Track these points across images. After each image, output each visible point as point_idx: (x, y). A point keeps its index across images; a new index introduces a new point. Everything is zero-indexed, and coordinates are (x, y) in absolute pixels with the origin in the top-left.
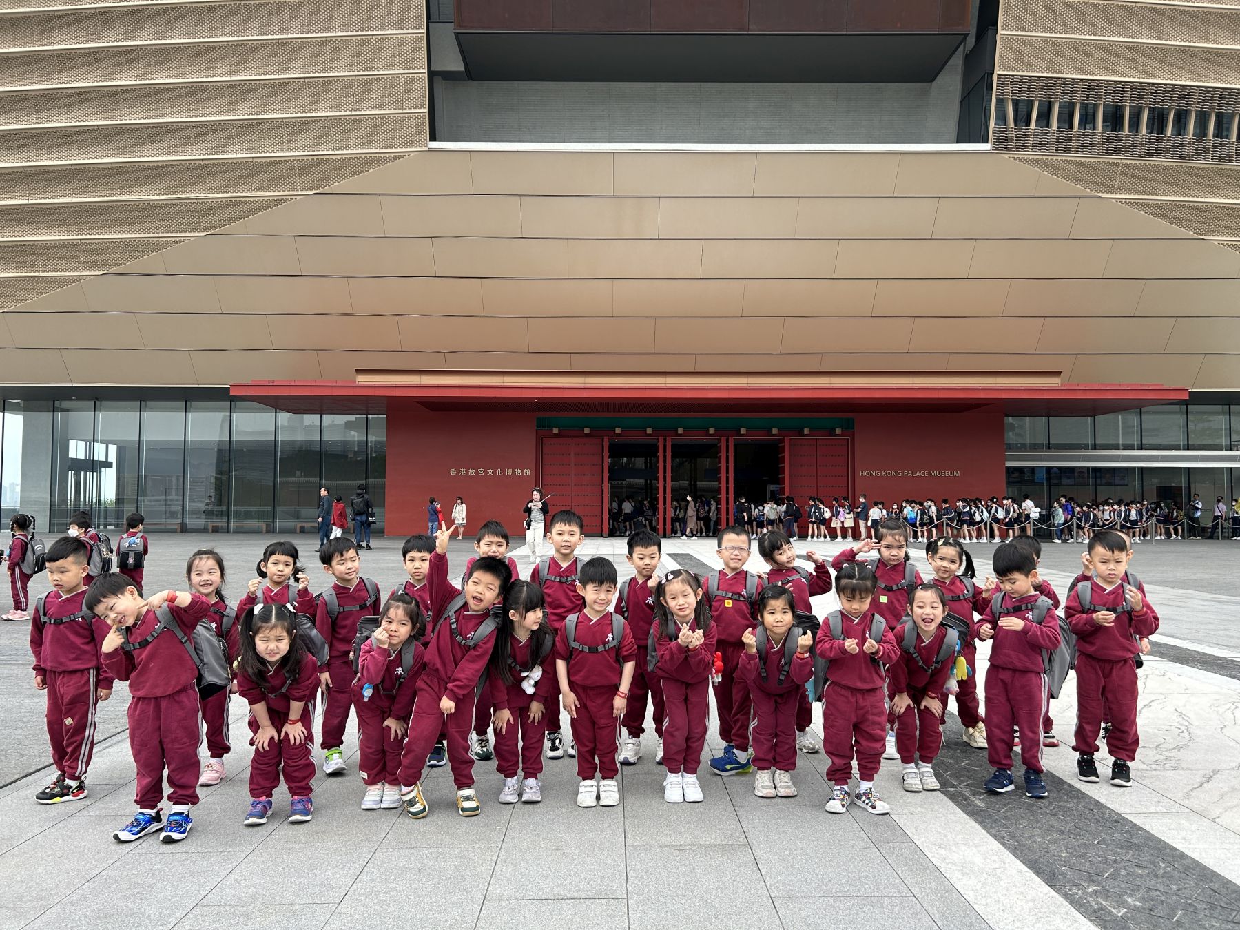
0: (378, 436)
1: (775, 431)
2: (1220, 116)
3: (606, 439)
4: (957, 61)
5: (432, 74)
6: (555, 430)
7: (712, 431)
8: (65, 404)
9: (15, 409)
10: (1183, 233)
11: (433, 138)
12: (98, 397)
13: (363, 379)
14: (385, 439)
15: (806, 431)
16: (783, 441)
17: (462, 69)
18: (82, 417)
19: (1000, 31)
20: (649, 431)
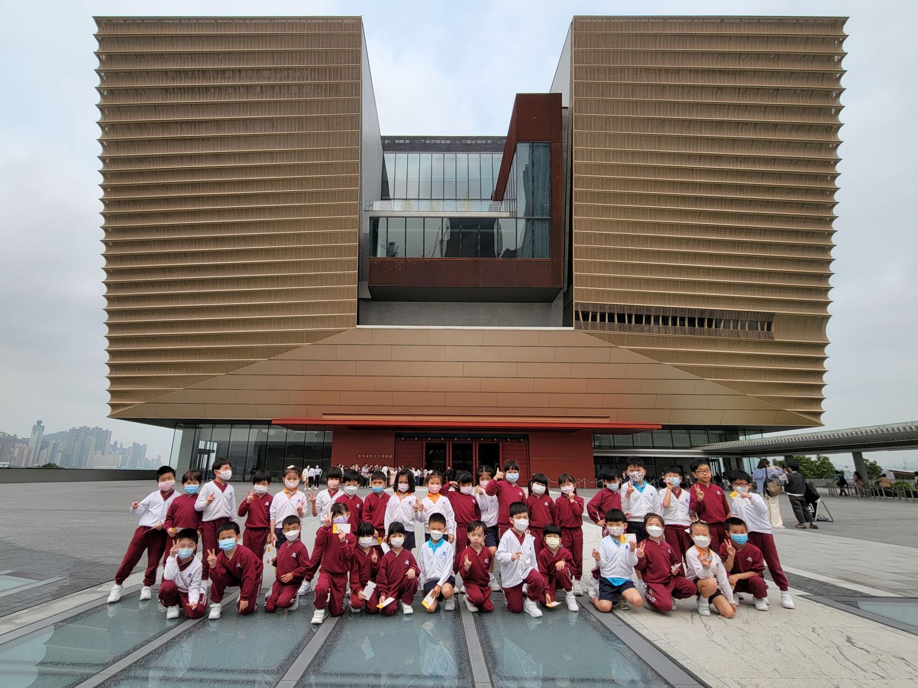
0: (329, 439)
1: (495, 440)
2: (663, 317)
3: (424, 442)
4: (561, 295)
5: (359, 299)
6: (403, 439)
7: (469, 439)
8: (201, 426)
9: (180, 427)
10: (654, 361)
11: (358, 324)
12: (214, 423)
13: (325, 417)
14: (332, 441)
15: (508, 440)
16: (499, 444)
17: (370, 297)
18: (206, 431)
19: (574, 287)
20: (442, 439)
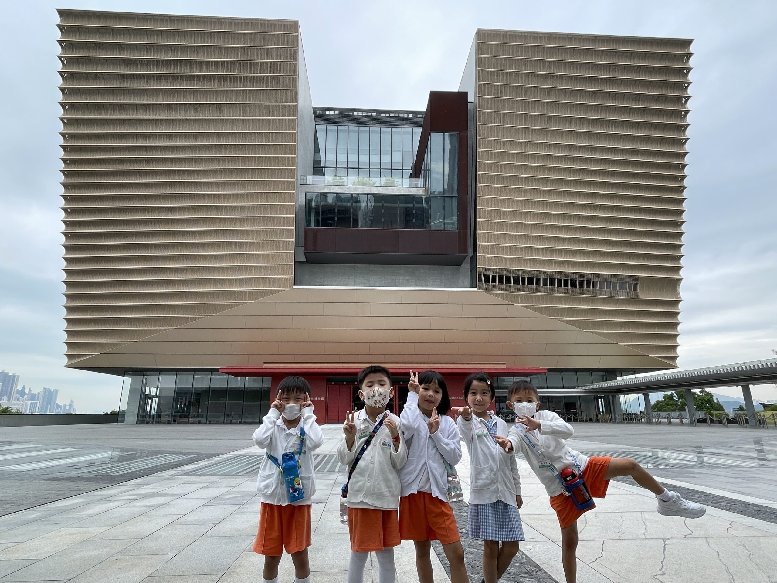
0: (267, 384)
2: (551, 280)
3: (352, 386)
5: (295, 263)
6: (333, 383)
8: (148, 373)
9: (129, 375)
10: (543, 316)
12: (161, 371)
13: (266, 366)
14: (270, 386)
17: (305, 260)
19: (477, 254)
